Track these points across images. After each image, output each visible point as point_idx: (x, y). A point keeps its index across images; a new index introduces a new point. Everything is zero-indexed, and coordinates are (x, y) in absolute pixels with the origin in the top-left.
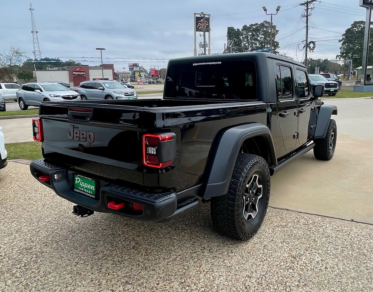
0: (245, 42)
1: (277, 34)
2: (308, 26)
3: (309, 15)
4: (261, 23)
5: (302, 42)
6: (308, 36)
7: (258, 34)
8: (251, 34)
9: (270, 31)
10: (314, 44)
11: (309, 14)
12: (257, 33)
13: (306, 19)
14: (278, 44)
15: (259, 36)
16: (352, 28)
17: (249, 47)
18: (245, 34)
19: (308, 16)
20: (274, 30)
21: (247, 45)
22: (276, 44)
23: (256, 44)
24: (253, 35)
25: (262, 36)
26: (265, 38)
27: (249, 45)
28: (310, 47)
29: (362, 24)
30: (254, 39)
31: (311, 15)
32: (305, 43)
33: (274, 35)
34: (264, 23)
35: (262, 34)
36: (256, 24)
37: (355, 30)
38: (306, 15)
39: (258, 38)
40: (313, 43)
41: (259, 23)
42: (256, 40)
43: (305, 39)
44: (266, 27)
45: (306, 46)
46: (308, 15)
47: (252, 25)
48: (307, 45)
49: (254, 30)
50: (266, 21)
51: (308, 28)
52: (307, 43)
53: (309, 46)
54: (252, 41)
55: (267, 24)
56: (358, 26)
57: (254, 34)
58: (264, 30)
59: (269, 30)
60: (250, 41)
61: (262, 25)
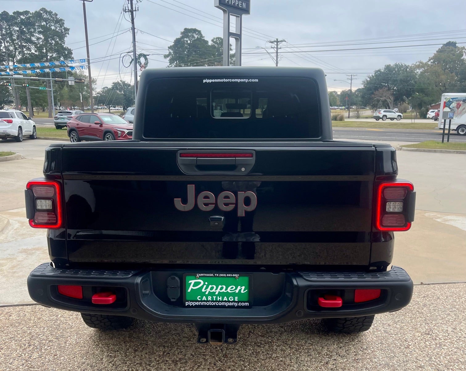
0: (8, 44)
1: (67, 35)
2: (134, 29)
3: (136, 10)
4: (36, 12)
5: (126, 54)
6: (136, 45)
7: (32, 30)
8: (18, 29)
9: (53, 28)
10: (146, 59)
11: (136, 8)
12: (30, 29)
13: (131, 16)
14: (72, 54)
15: (35, 34)
16: (182, 37)
17: (17, 53)
18: (6, 29)
19: (134, 12)
20: (61, 27)
21: (11, 48)
22: (66, 53)
23: (29, 49)
24: (22, 32)
25: (39, 36)
26: (46, 40)
27: (16, 49)
28: (141, 64)
29: (195, 33)
30: (25, 39)
31: (138, 10)
32: (132, 56)
33: (62, 36)
34: (42, 12)
35: (40, 32)
36: (26, 13)
37: (187, 41)
38: (130, 8)
39: (33, 39)
40: (145, 56)
41: (32, 11)
42: (29, 41)
43: (132, 49)
44: (46, 20)
45: (134, 60)
46: (134, 9)
47: (18, 13)
48: (136, 59)
49: (23, 22)
50: (45, 9)
51: (135, 31)
52: (136, 56)
53: (138, 62)
54: (21, 43)
55: (48, 14)
56: (190, 37)
57: (25, 29)
58: (42, 24)
59: (52, 26)
60: (17, 42)
61: (38, 15)
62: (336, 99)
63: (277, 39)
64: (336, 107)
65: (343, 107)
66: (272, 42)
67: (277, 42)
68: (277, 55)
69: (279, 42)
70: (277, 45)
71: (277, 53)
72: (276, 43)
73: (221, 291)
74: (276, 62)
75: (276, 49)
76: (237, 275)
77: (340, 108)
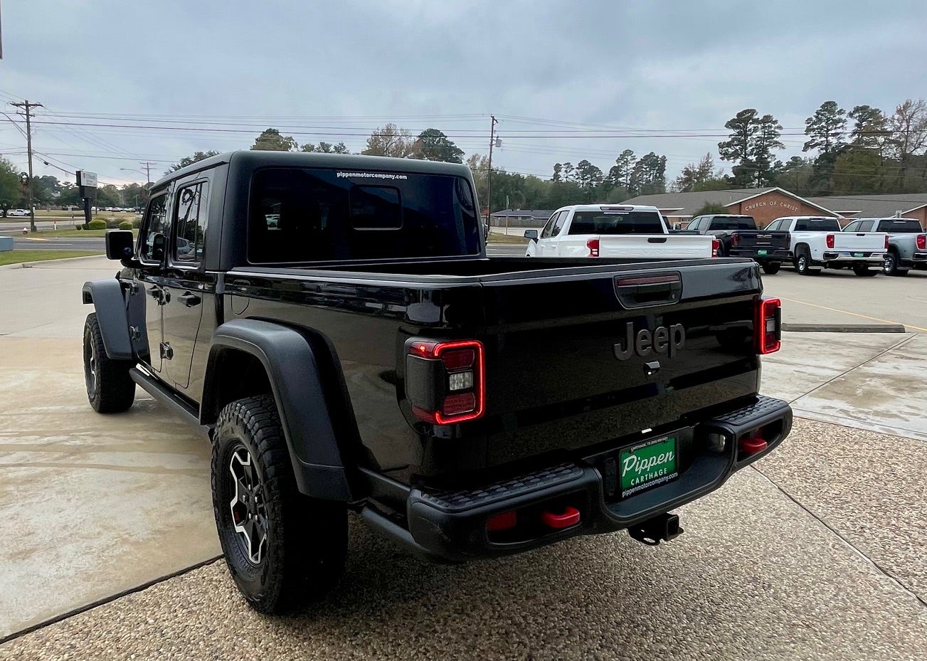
62: (117, 196)
63: (26, 102)
64: (119, 209)
65: (130, 209)
66: (17, 105)
67: (27, 105)
68: (29, 127)
69: (30, 105)
70: (27, 110)
71: (28, 122)
72: (25, 107)
73: (652, 465)
74: (26, 136)
75: (25, 116)
76: (665, 439)
77: (126, 209)
